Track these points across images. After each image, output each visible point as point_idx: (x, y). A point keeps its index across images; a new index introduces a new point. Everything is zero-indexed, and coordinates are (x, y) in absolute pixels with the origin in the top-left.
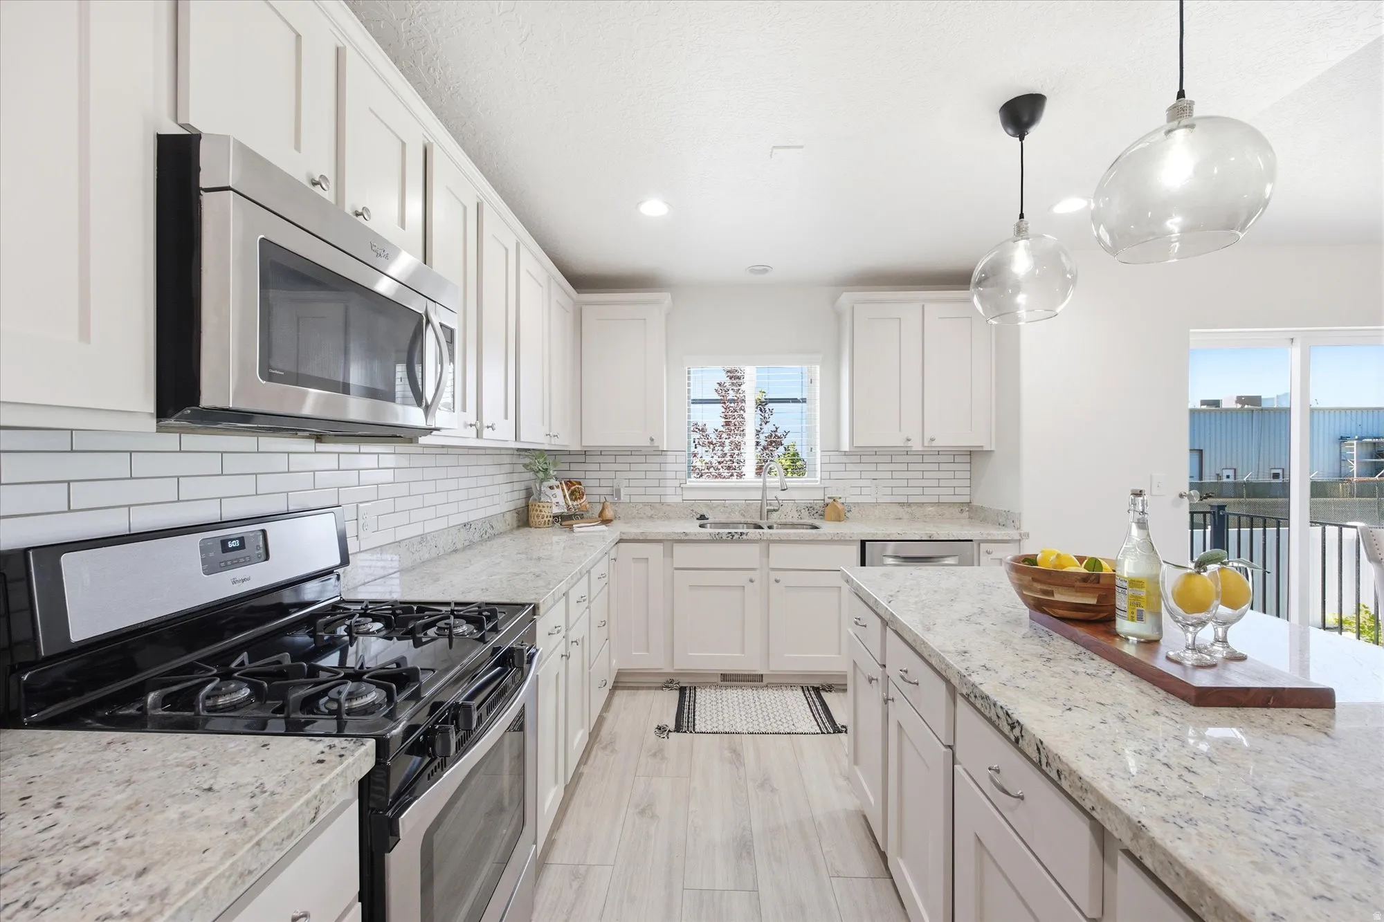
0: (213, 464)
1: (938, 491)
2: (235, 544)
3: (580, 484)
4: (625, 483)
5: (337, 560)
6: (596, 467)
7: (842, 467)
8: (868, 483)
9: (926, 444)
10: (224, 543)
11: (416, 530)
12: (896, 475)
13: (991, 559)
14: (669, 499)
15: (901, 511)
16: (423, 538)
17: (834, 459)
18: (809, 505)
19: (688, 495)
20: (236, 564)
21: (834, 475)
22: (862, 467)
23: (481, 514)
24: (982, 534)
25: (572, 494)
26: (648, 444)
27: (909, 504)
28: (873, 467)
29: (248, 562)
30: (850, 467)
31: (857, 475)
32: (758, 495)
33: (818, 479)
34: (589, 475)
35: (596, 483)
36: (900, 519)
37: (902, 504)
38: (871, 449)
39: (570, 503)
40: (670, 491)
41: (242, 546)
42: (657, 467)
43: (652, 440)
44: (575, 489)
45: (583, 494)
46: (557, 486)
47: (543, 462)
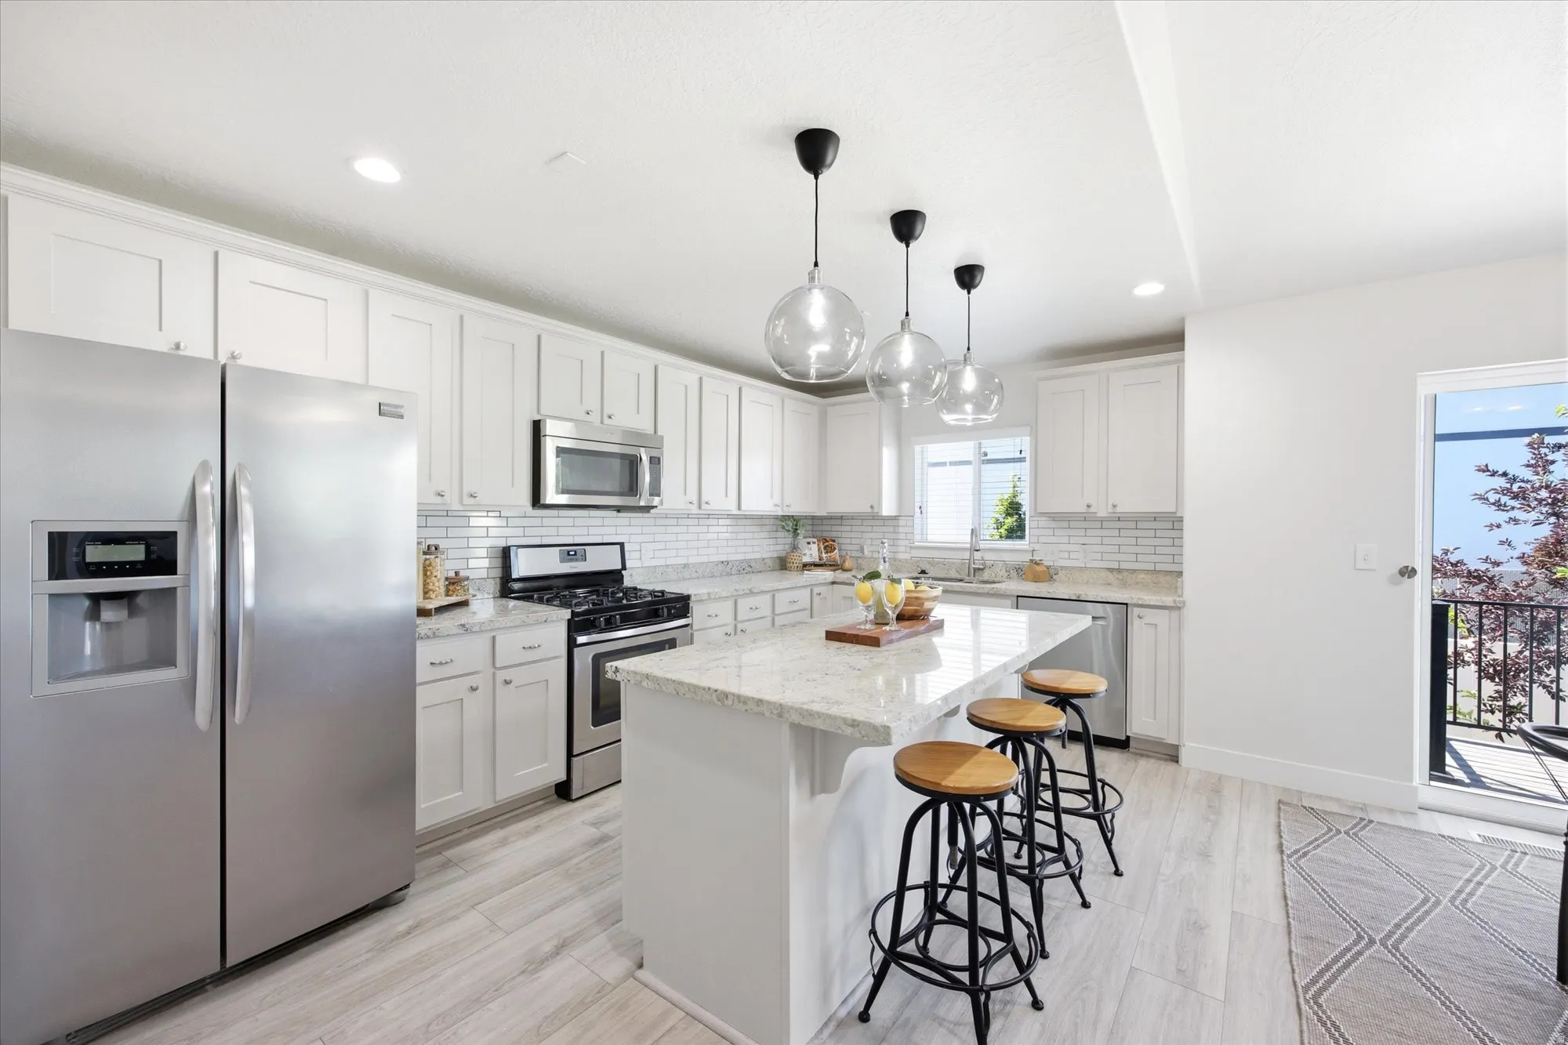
0: (570, 522)
1: (1154, 558)
2: (573, 553)
3: (834, 541)
4: (869, 542)
5: (620, 567)
6: (848, 528)
7: (1051, 532)
8: (1076, 548)
9: (1110, 511)
10: (568, 552)
11: (683, 561)
12: (1106, 541)
13: (1145, 624)
14: (901, 556)
15: (1111, 577)
16: (685, 566)
17: (1042, 524)
18: (1017, 567)
19: (915, 553)
20: (572, 560)
21: (1042, 540)
22: (1071, 532)
23: (740, 557)
24: (1132, 598)
25: (825, 548)
26: (870, 510)
27: (1119, 571)
28: (1082, 532)
29: (577, 560)
30: (1058, 533)
31: (1066, 540)
32: (967, 555)
33: (1028, 542)
34: (844, 535)
35: (849, 541)
36: (1109, 584)
37: (1111, 570)
38: (1081, 515)
39: (824, 555)
40: (902, 549)
41: (575, 554)
42: (891, 529)
43: (872, 507)
44: (828, 545)
45: (835, 549)
46: (814, 543)
47: (792, 524)
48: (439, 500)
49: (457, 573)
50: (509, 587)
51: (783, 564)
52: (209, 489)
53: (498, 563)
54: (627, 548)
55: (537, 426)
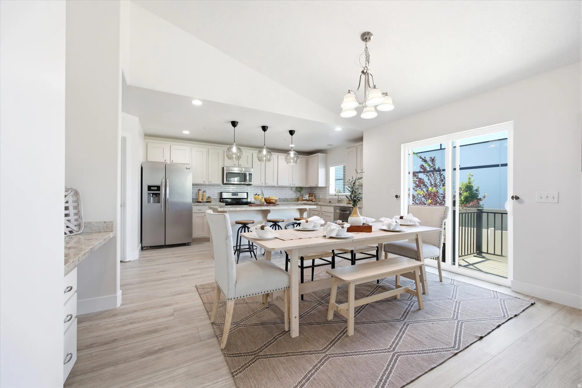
3: (313, 194)
5: (246, 198)
10: (233, 193)
14: (327, 198)
29: (236, 195)
39: (310, 198)
40: (327, 196)
42: (325, 191)
43: (316, 184)
44: (311, 195)
45: (313, 196)
46: (308, 194)
47: (300, 189)
48: (204, 183)
49: (209, 196)
50: (222, 200)
51: (298, 200)
52: (164, 181)
53: (219, 195)
54: (249, 193)
55: (223, 168)
